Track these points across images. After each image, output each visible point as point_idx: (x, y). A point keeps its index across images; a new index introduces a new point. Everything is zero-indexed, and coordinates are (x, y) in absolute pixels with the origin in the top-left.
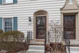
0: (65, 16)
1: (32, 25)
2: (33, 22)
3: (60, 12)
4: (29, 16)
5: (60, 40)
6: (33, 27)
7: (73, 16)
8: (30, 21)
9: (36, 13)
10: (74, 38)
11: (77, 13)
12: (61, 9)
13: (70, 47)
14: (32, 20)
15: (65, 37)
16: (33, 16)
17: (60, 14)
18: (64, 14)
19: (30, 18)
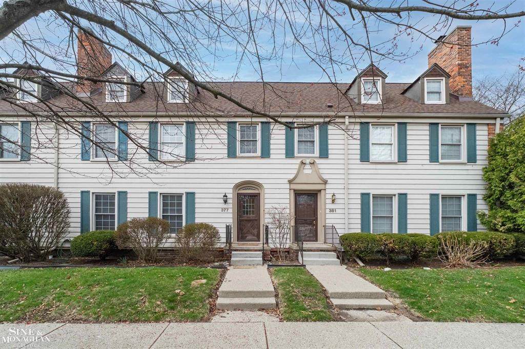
0: (298, 194)
1: (230, 210)
2: (231, 206)
3: (288, 186)
4: (224, 191)
5: (288, 243)
6: (231, 215)
7: (313, 195)
8: (226, 202)
9: (238, 186)
10: (315, 238)
11: (320, 191)
12: (290, 182)
13: (304, 253)
14: (230, 201)
15: (297, 238)
16: (231, 191)
17: (288, 191)
18: (295, 190)
19: (225, 196)
